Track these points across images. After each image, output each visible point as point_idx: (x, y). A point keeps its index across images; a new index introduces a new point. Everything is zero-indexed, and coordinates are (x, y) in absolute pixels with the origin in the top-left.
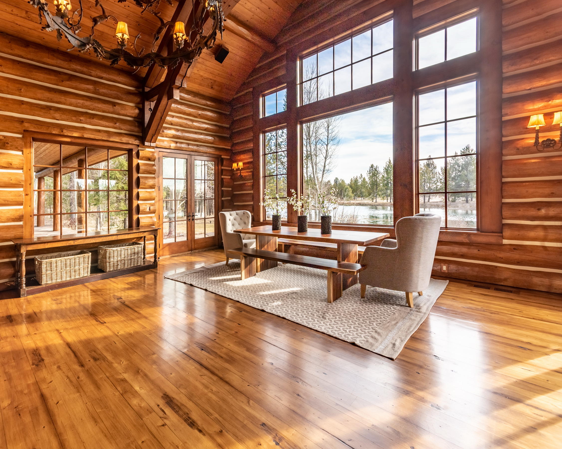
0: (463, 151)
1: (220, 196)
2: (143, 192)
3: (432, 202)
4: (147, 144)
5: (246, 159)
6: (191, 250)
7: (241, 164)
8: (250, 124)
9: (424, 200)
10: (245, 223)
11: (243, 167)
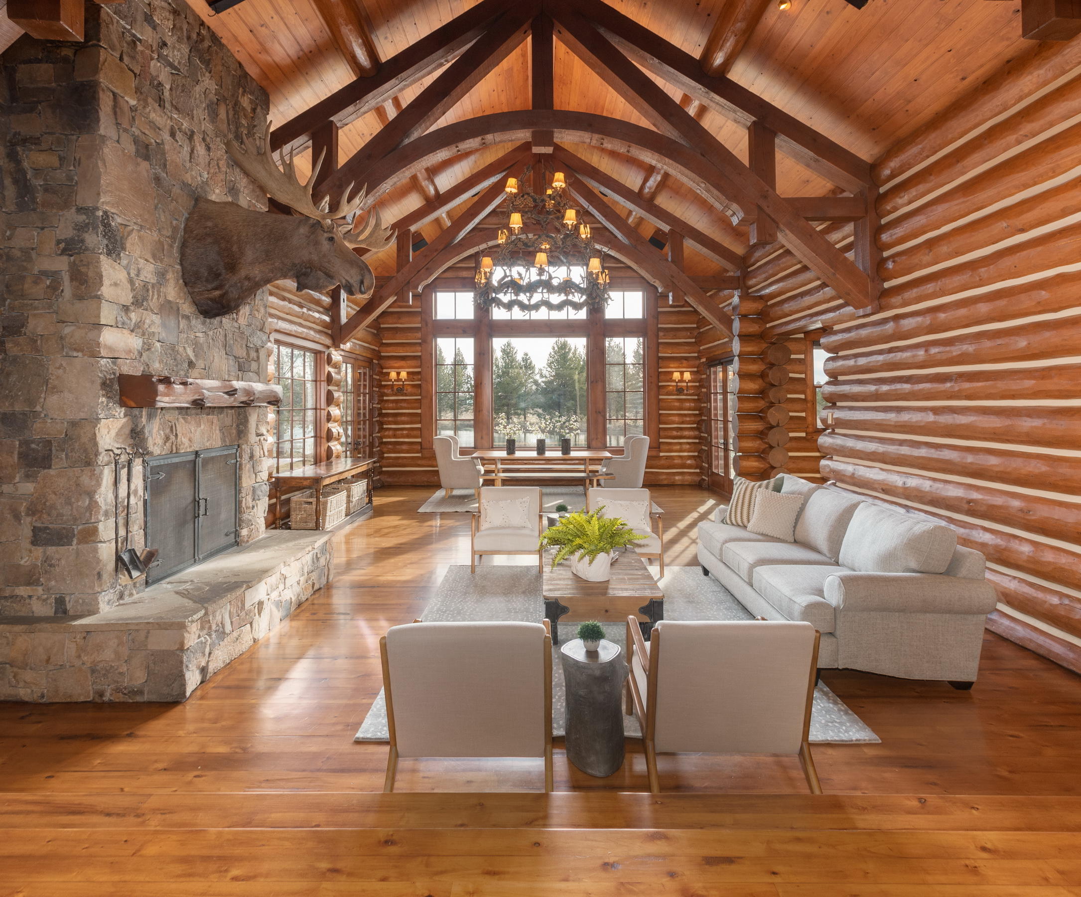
4: (342, 346)
7: (404, 375)
8: (416, 322)
11: (406, 378)
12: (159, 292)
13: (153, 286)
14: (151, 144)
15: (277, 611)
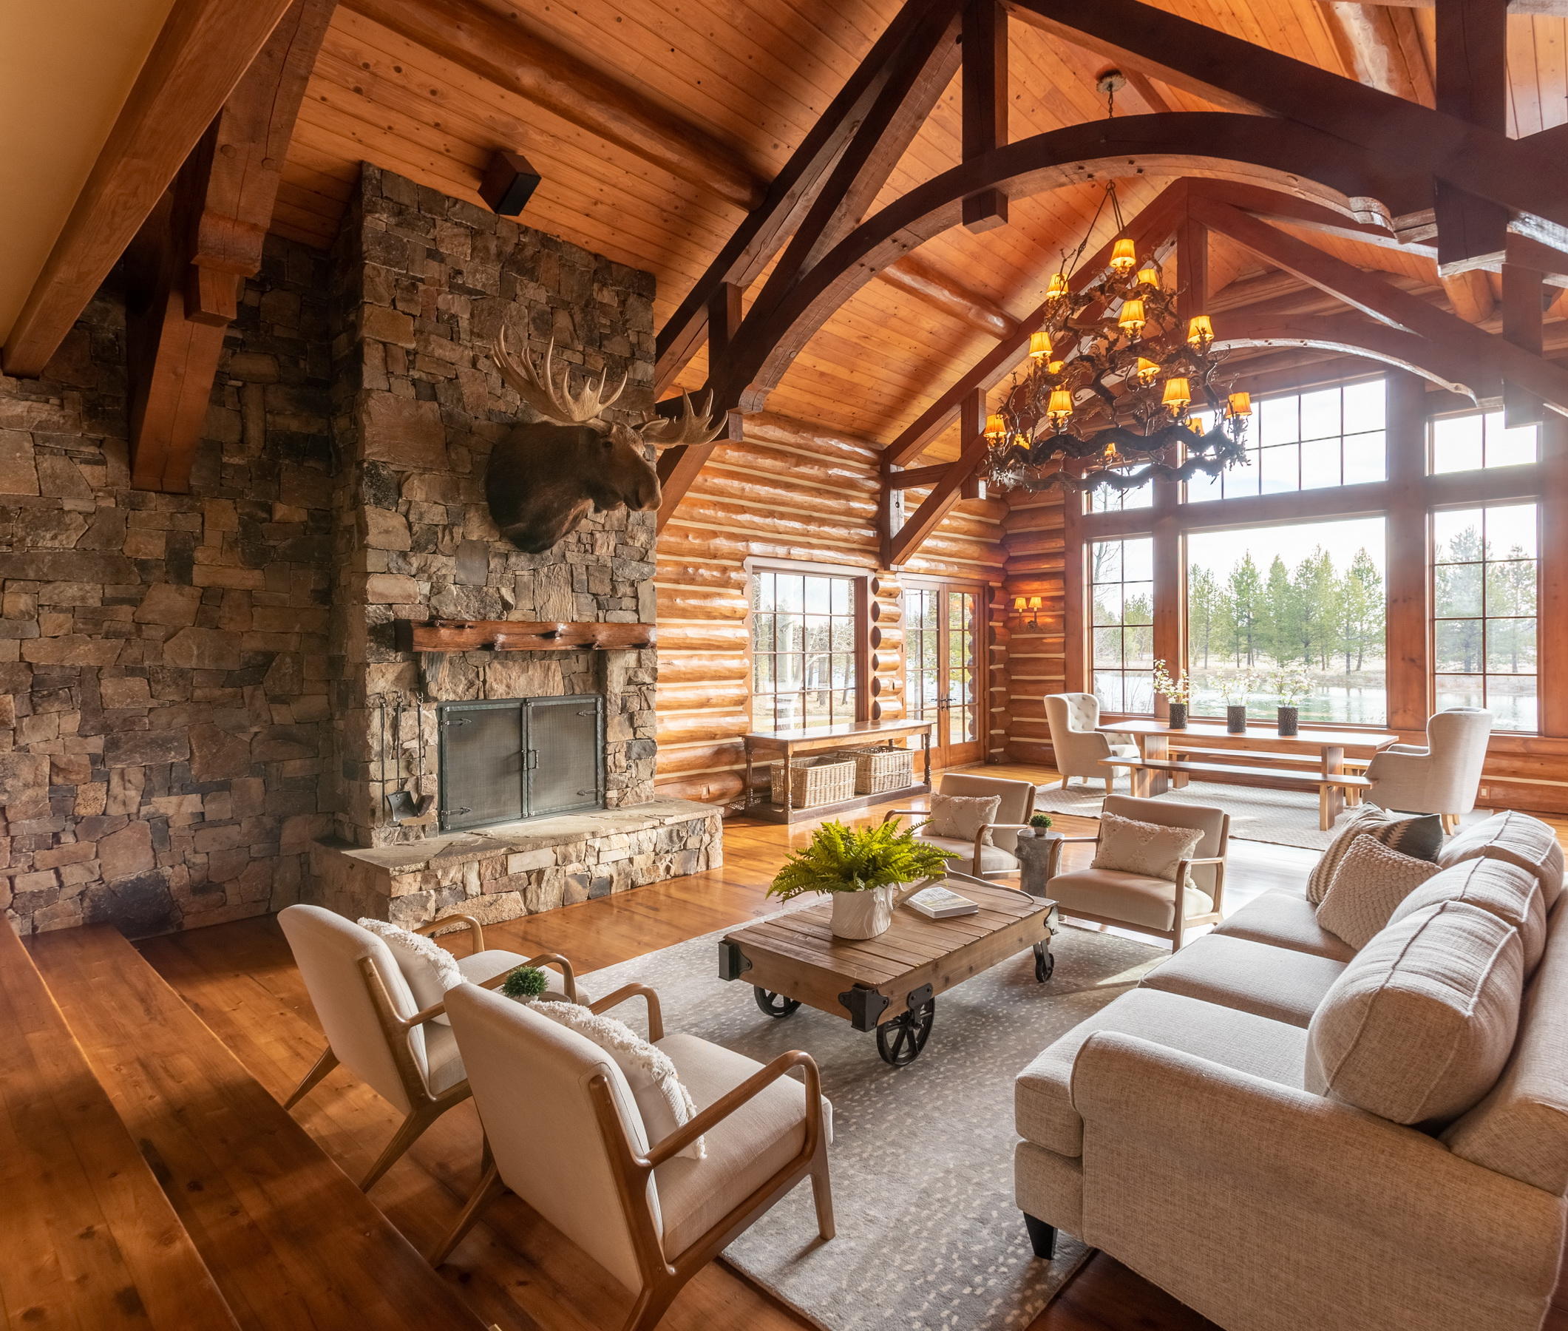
0: (1457, 541)
1: (987, 662)
2: (884, 657)
3: (1366, 672)
4: (893, 567)
5: (1046, 590)
6: (946, 767)
7: (1036, 602)
8: (1057, 521)
9: (1348, 667)
10: (1088, 716)
11: (1040, 606)
12: (451, 533)
13: (445, 527)
14: (438, 382)
15: (580, 887)
